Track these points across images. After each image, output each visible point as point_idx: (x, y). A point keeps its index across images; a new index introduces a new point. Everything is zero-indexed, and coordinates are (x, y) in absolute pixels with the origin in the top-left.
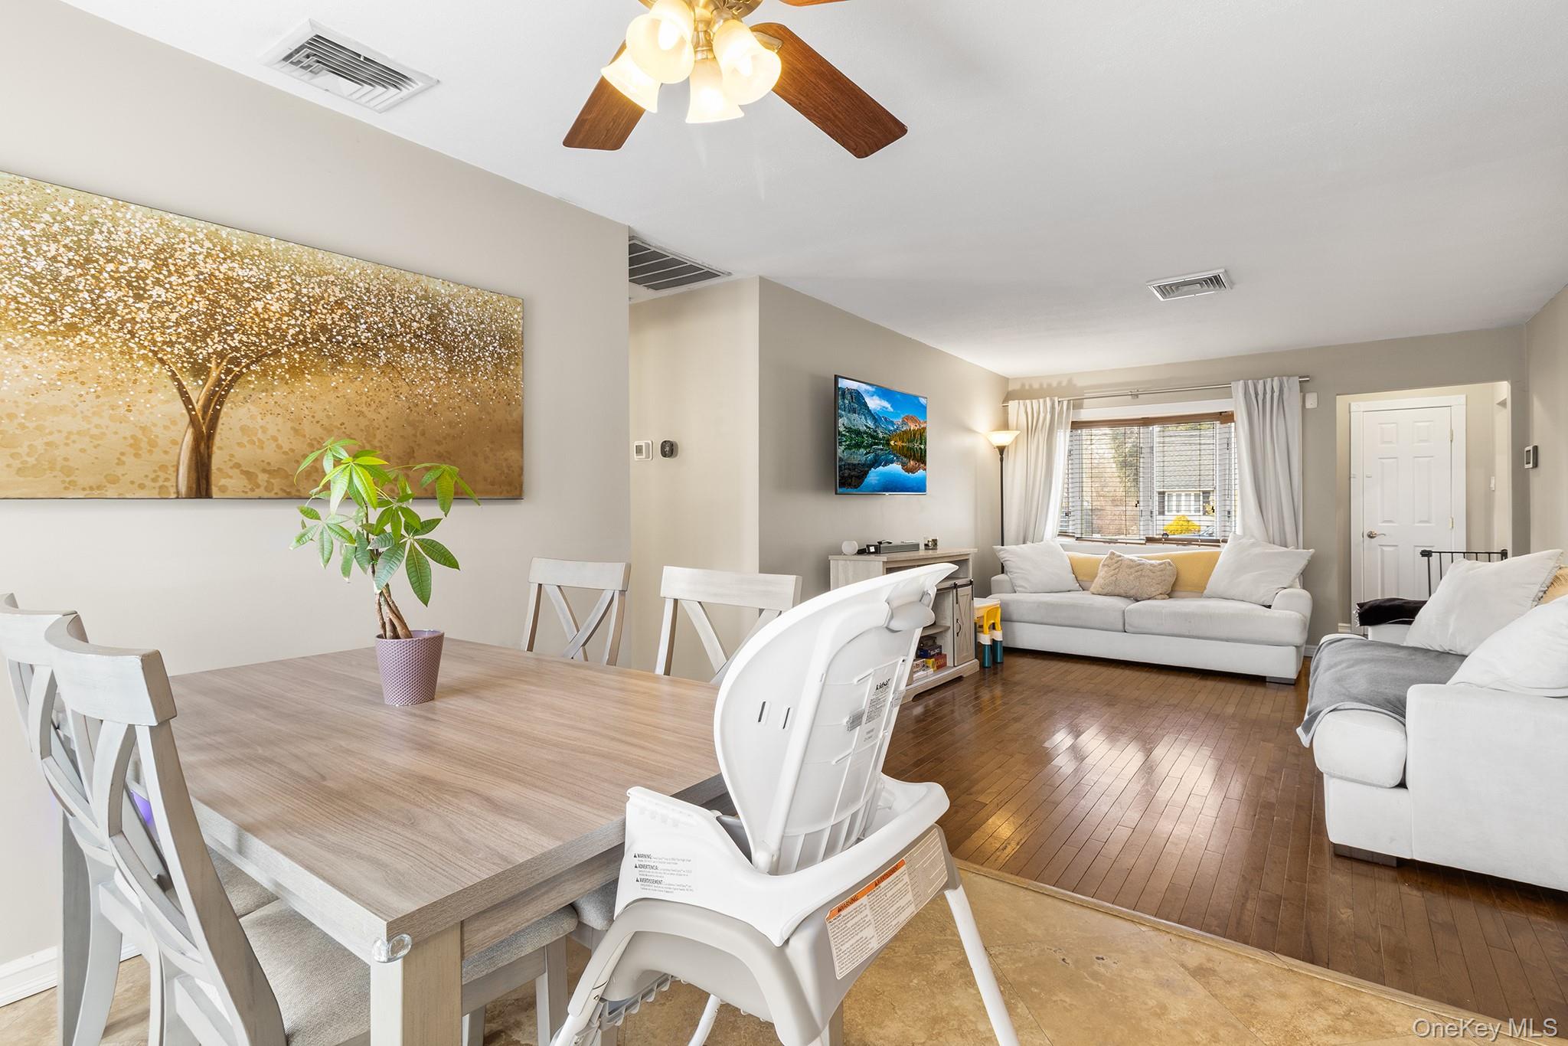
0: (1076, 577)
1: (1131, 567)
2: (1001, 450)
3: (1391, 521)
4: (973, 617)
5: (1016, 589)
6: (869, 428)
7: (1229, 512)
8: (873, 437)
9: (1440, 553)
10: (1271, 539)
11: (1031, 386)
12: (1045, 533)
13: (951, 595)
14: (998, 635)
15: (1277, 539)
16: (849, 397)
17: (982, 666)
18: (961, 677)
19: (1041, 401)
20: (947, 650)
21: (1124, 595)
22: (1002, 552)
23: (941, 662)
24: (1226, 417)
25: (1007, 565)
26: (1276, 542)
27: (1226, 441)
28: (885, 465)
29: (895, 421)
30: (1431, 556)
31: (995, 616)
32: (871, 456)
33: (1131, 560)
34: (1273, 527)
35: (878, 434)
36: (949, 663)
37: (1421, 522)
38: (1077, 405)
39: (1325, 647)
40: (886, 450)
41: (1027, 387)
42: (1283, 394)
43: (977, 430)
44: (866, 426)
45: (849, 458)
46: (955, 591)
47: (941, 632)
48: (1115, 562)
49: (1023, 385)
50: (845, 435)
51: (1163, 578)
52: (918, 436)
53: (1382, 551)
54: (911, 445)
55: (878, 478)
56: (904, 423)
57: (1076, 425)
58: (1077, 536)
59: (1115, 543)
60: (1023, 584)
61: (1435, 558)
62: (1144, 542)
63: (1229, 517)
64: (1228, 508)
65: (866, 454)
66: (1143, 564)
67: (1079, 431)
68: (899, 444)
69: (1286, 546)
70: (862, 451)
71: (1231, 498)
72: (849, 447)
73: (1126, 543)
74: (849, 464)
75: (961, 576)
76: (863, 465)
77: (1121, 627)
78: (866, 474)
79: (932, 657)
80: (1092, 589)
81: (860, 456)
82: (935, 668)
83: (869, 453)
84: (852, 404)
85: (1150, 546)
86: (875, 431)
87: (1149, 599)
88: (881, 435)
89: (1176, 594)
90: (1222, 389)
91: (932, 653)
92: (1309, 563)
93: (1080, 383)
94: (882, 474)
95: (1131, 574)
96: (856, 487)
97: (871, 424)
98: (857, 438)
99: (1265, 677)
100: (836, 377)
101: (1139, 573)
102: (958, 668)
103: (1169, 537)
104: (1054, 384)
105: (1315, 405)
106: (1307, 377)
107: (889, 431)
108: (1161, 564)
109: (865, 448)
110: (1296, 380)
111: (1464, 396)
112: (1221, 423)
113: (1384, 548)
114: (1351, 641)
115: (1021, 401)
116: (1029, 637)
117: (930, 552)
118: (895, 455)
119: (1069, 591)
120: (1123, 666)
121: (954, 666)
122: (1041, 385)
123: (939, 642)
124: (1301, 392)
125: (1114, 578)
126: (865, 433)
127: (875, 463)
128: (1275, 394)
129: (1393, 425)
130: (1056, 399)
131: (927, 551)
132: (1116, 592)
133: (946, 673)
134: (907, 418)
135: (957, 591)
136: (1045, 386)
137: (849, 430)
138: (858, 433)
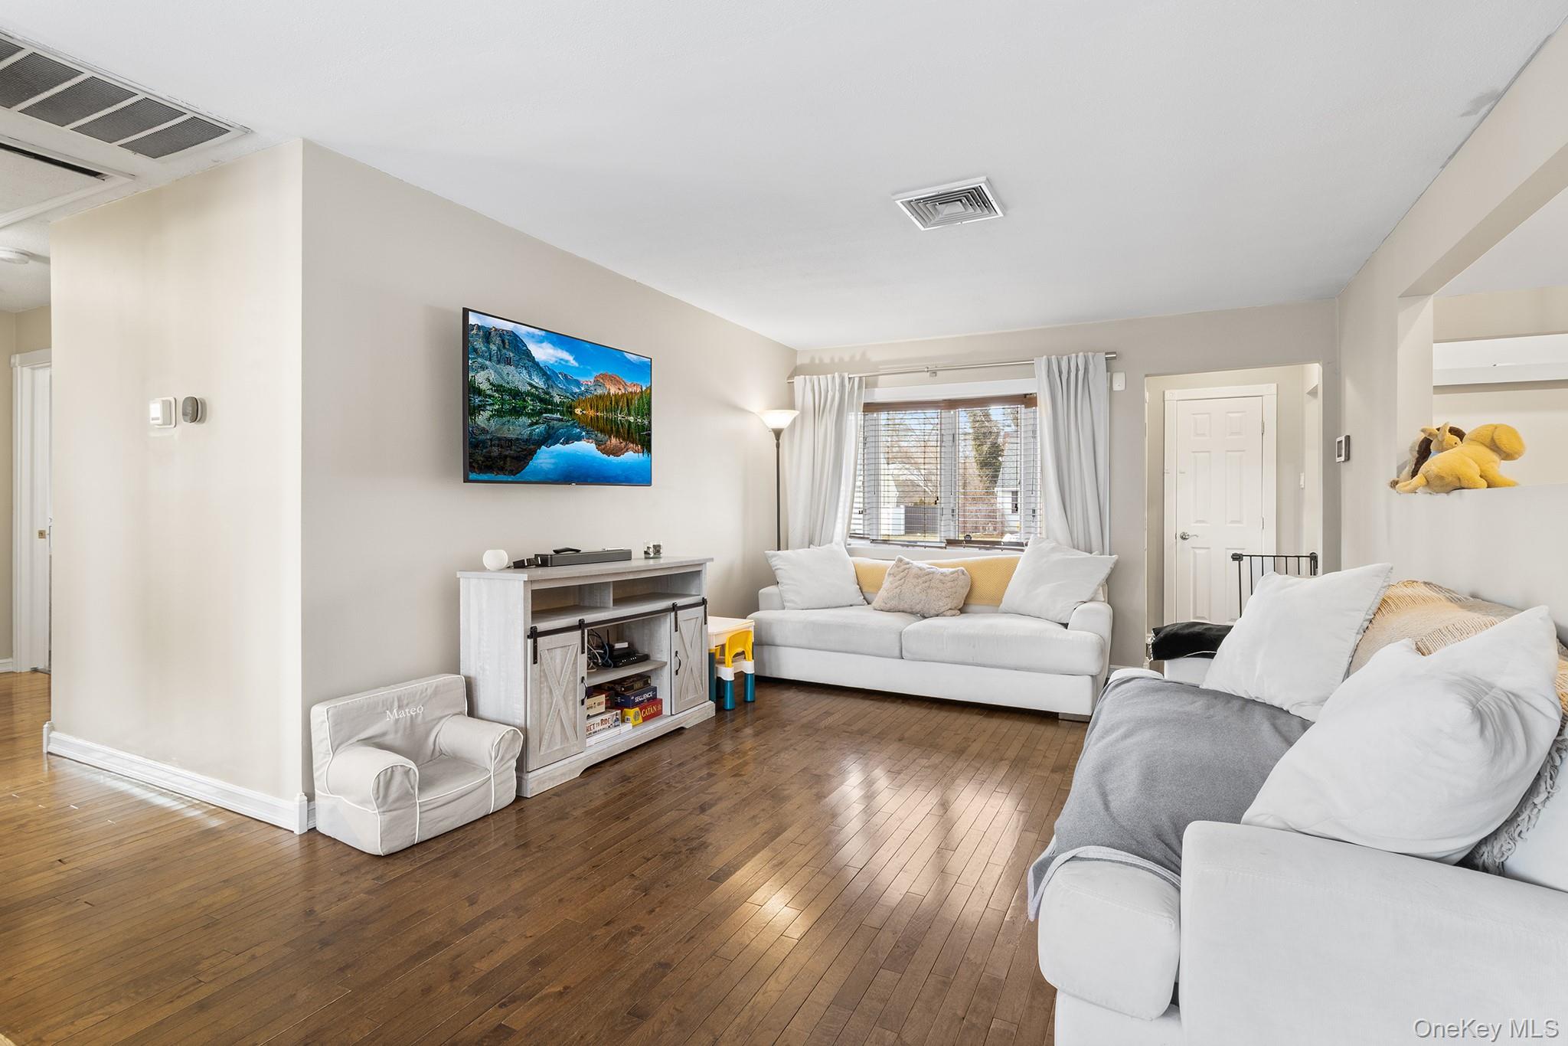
0: (860, 588)
1: (918, 577)
2: (778, 433)
3: (1203, 522)
4: (709, 645)
5: (787, 604)
6: (536, 387)
7: (1034, 511)
8: (542, 400)
9: (1251, 556)
10: (1076, 543)
11: (821, 360)
12: (835, 535)
13: (668, 620)
14: (749, 667)
15: (1082, 544)
16: (498, 341)
17: (720, 708)
18: (682, 728)
19: (829, 376)
20: (663, 694)
21: (910, 611)
22: (774, 559)
23: (651, 710)
24: (1028, 400)
25: (780, 575)
26: (1080, 548)
27: (1030, 428)
28: (566, 442)
29: (582, 380)
30: (1242, 560)
31: (746, 642)
32: (540, 429)
33: (920, 569)
34: (1079, 527)
35: (552, 397)
36: (666, 710)
37: (1232, 522)
38: (870, 383)
39: (1111, 691)
40: (568, 421)
41: (817, 361)
42: (1088, 372)
43: (747, 408)
44: (531, 385)
45: (500, 429)
46: (673, 614)
47: (656, 669)
48: (903, 569)
49: (813, 359)
50: (490, 396)
51: (954, 590)
52: (623, 403)
53: (1195, 553)
54: (610, 415)
55: (553, 461)
56: (597, 383)
57: (870, 408)
58: (871, 537)
59: (913, 546)
60: (793, 598)
61: (1246, 561)
62: (943, 545)
63: (1034, 516)
64: (1033, 506)
65: (532, 425)
66: (933, 573)
67: (875, 415)
68: (591, 413)
69: (1091, 553)
70: (524, 420)
71: (1036, 494)
72: (499, 413)
73: (925, 547)
74: (499, 439)
75: (693, 593)
76: (527, 441)
77: (897, 653)
78: (531, 454)
79: (634, 705)
80: (874, 604)
81: (520, 427)
82: (641, 720)
83: (537, 423)
84: (504, 351)
85: (951, 550)
86: (547, 393)
87: (937, 616)
88: (557, 399)
89: (972, 608)
90: (1023, 365)
91: (638, 699)
92: (1112, 572)
93: (875, 357)
94: (559, 455)
95: (918, 586)
96: (513, 473)
97: (539, 382)
98: (513, 402)
99: (1057, 714)
100: (466, 312)
101: (927, 584)
102: (677, 716)
103: (973, 539)
104: (847, 359)
105: (1122, 388)
106: (1115, 353)
107: (573, 394)
108: (952, 573)
109: (529, 415)
110: (1102, 357)
111: (1275, 385)
112: (1026, 408)
113: (1198, 551)
114: (1141, 682)
115: (807, 377)
116: (793, 665)
117: (651, 562)
118: (582, 428)
119: (851, 606)
120: (900, 701)
121: (672, 715)
122: (832, 359)
123: (653, 683)
124: (1107, 371)
125: (898, 590)
126: (529, 394)
127: (549, 438)
128: (1080, 372)
129: (1207, 415)
130: (846, 376)
131: (647, 561)
132: (901, 607)
133: (652, 727)
134: (604, 376)
135: (676, 615)
136: (836, 360)
137: (498, 388)
138: (516, 394)
